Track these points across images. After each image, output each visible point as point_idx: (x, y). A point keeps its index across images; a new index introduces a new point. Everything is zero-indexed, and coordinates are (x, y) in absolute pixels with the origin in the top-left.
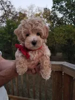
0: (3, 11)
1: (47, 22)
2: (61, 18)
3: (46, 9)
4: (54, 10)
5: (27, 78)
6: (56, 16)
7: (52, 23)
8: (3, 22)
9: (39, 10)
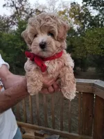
0: (14, 8)
1: (74, 23)
2: (96, 16)
3: (73, 4)
4: (86, 5)
5: (45, 101)
6: (88, 14)
7: (83, 24)
8: (14, 24)
9: (64, 6)
